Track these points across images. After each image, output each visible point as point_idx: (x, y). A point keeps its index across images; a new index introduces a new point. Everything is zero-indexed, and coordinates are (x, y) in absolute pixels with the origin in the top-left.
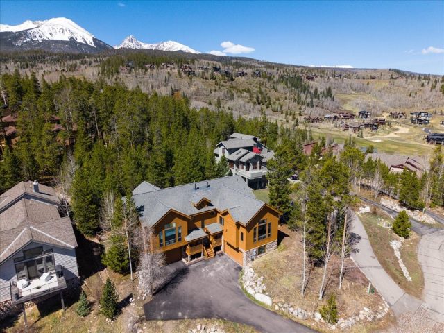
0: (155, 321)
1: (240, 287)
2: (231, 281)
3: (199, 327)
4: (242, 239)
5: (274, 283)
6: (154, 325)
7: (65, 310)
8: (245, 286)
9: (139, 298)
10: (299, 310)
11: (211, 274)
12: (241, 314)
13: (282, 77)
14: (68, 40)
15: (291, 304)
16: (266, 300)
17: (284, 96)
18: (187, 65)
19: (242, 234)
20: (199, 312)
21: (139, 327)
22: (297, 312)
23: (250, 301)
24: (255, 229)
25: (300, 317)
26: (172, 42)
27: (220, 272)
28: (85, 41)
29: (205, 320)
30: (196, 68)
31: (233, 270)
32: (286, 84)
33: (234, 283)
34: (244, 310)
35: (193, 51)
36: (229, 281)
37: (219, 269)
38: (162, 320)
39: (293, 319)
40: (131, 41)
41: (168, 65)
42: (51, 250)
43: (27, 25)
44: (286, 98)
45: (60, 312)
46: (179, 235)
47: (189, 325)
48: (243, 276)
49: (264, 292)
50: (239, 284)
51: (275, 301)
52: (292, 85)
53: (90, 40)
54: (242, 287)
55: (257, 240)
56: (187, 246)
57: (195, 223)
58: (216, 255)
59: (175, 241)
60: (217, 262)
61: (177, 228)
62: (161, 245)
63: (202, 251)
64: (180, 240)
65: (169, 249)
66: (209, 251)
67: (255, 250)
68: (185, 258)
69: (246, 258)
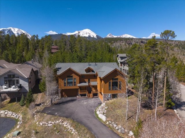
0: (44, 114)
3: (60, 121)
5: (112, 111)
6: (42, 115)
7: (17, 103)
8: (97, 110)
9: (45, 104)
10: (120, 127)
11: (85, 103)
12: (85, 121)
13: (177, 45)
14: (88, 36)
15: (116, 123)
16: (103, 118)
17: (177, 53)
18: (129, 41)
20: (65, 115)
21: (36, 114)
22: (118, 128)
23: (94, 117)
24: (110, 83)
25: (119, 131)
26: (126, 35)
27: (90, 103)
28: (93, 36)
29: (65, 118)
30: (133, 42)
31: (97, 104)
32: (179, 48)
33: (93, 109)
34: (88, 119)
35: (134, 37)
36: (91, 107)
38: (47, 114)
39: (115, 131)
40: (110, 35)
41: (121, 41)
42: (18, 77)
43: (76, 32)
44: (178, 54)
45: (15, 103)
46: (75, 82)
47: (56, 119)
48: (100, 106)
49: (103, 114)
50: (95, 109)
51: (108, 119)
52: (183, 48)
53: (95, 36)
54: (95, 111)
55: (111, 89)
56: (78, 89)
57: (85, 80)
58: (94, 97)
59: (72, 85)
60: (92, 100)
61: (73, 79)
62: (65, 85)
63: (87, 94)
64: (75, 85)
65: (69, 88)
66: (90, 94)
67: (110, 95)
68: (78, 96)
69: (104, 98)
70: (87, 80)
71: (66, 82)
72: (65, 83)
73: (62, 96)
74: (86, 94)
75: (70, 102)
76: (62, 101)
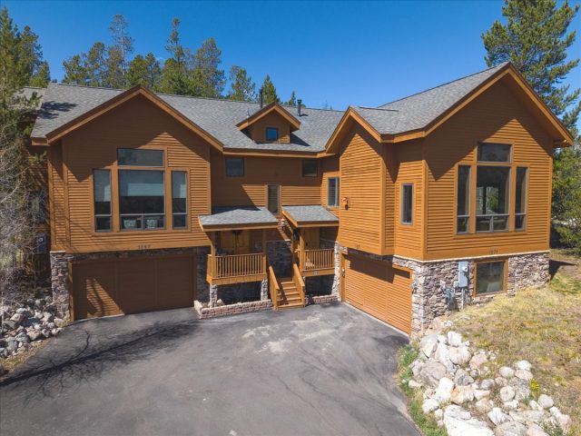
1: (403, 408)
2: (354, 378)
4: (408, 217)
8: (428, 406)
11: (275, 346)
19: (408, 190)
24: (464, 171)
27: (315, 344)
31: (370, 342)
33: (371, 388)
36: (347, 375)
37: (312, 336)
46: (179, 204)
48: (417, 364)
50: (394, 392)
54: (415, 409)
55: (472, 225)
56: (207, 249)
57: (247, 188)
58: (312, 303)
59: (160, 224)
60: (311, 320)
61: (168, 176)
62: (103, 224)
63: (264, 282)
64: (180, 222)
65: (134, 247)
66: (287, 285)
67: (463, 267)
68: (205, 300)
69: (427, 294)
70: (257, 192)
71: (111, 194)
72: (101, 207)
73: (81, 309)
74: (258, 284)
75: (154, 346)
76: (81, 343)
